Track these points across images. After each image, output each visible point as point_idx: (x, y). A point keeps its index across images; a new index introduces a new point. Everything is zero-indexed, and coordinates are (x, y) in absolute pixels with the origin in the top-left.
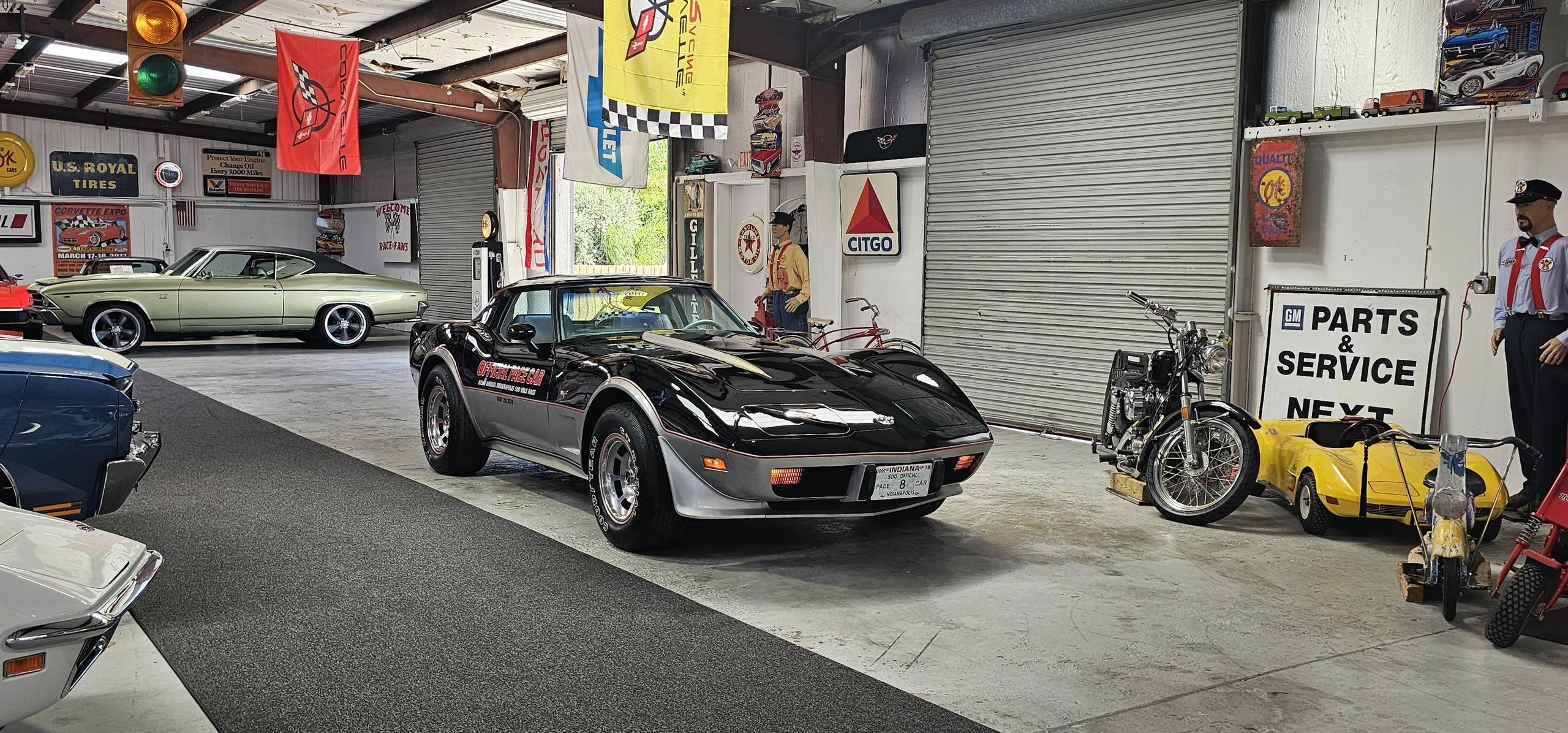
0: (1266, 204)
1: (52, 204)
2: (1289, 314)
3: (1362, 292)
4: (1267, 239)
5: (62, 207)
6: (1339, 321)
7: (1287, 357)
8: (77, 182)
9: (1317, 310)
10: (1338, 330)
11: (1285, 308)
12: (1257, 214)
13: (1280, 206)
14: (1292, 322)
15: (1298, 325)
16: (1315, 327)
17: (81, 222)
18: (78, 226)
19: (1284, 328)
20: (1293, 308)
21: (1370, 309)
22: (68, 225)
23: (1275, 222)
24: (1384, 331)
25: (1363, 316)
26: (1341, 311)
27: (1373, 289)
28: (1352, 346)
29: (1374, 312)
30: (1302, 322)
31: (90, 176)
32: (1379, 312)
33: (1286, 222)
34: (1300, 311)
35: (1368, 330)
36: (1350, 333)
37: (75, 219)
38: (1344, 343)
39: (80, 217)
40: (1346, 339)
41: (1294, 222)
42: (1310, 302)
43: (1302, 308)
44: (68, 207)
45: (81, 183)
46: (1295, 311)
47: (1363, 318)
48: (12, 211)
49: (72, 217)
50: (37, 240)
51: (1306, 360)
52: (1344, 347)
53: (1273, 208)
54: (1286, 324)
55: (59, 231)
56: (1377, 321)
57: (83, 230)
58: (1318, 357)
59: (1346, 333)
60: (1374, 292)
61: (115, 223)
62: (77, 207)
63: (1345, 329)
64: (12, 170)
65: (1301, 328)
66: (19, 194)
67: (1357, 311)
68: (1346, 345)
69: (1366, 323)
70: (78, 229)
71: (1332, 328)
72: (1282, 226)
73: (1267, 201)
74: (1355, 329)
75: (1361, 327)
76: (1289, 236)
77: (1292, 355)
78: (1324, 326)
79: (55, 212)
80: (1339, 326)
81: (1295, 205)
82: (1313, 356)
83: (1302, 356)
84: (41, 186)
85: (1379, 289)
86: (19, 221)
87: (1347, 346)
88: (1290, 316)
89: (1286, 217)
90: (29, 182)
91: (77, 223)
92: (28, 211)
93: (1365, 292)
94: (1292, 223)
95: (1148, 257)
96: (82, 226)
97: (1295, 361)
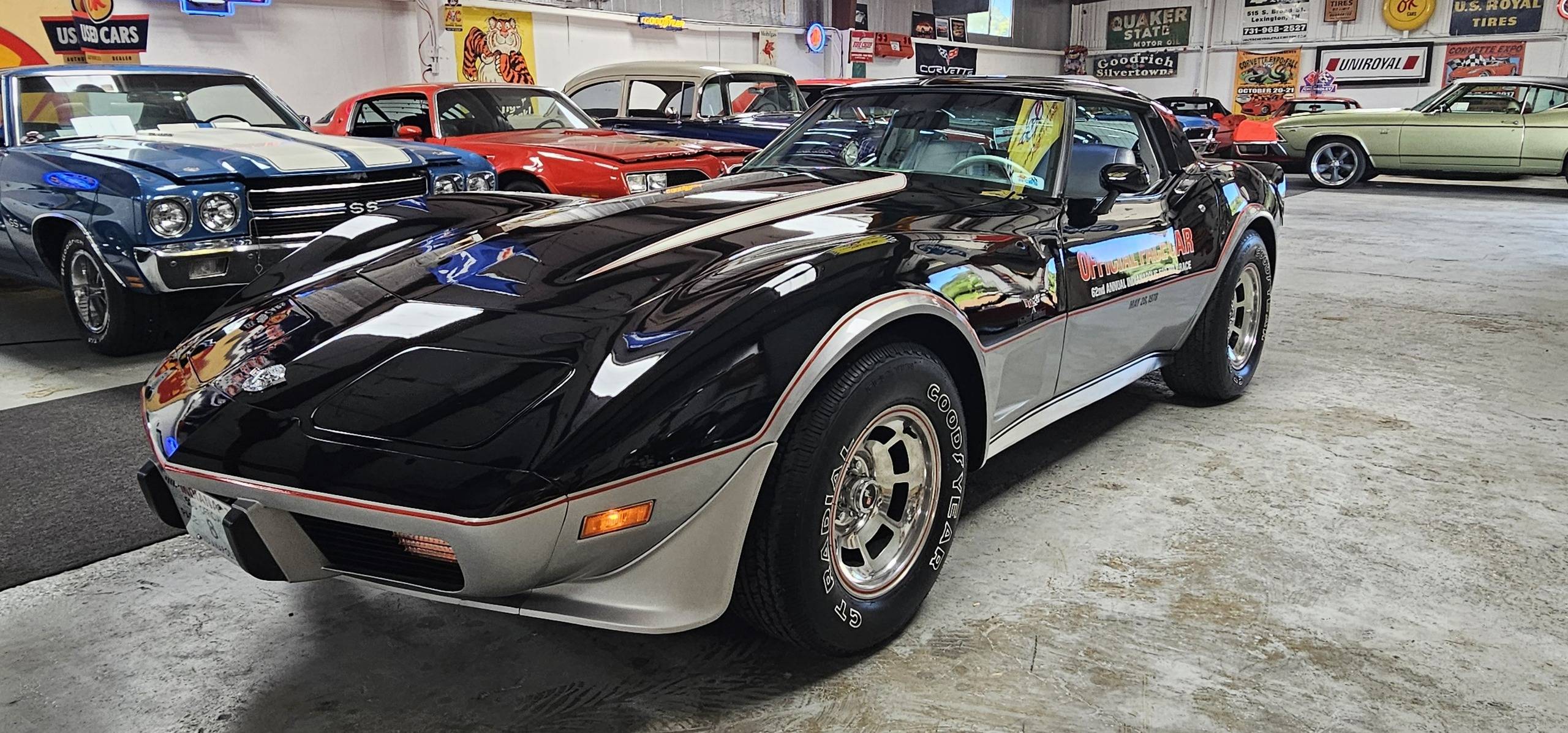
1: (1448, 44)
5: (1456, 47)
8: (1476, 21)
17: (1473, 61)
18: (1469, 65)
22: (1459, 64)
31: (1493, 14)
37: (1467, 58)
39: (1472, 56)
44: (1463, 47)
45: (1480, 22)
48: (1405, 54)
49: (1464, 57)
50: (1426, 81)
55: (1450, 70)
57: (1474, 69)
61: (1508, 60)
62: (1472, 46)
64: (1412, 14)
66: (1419, 37)
70: (1468, 68)
79: (1449, 52)
84: (1440, 29)
86: (1411, 63)
90: (1430, 24)
91: (1468, 62)
92: (1421, 52)
96: (1473, 64)
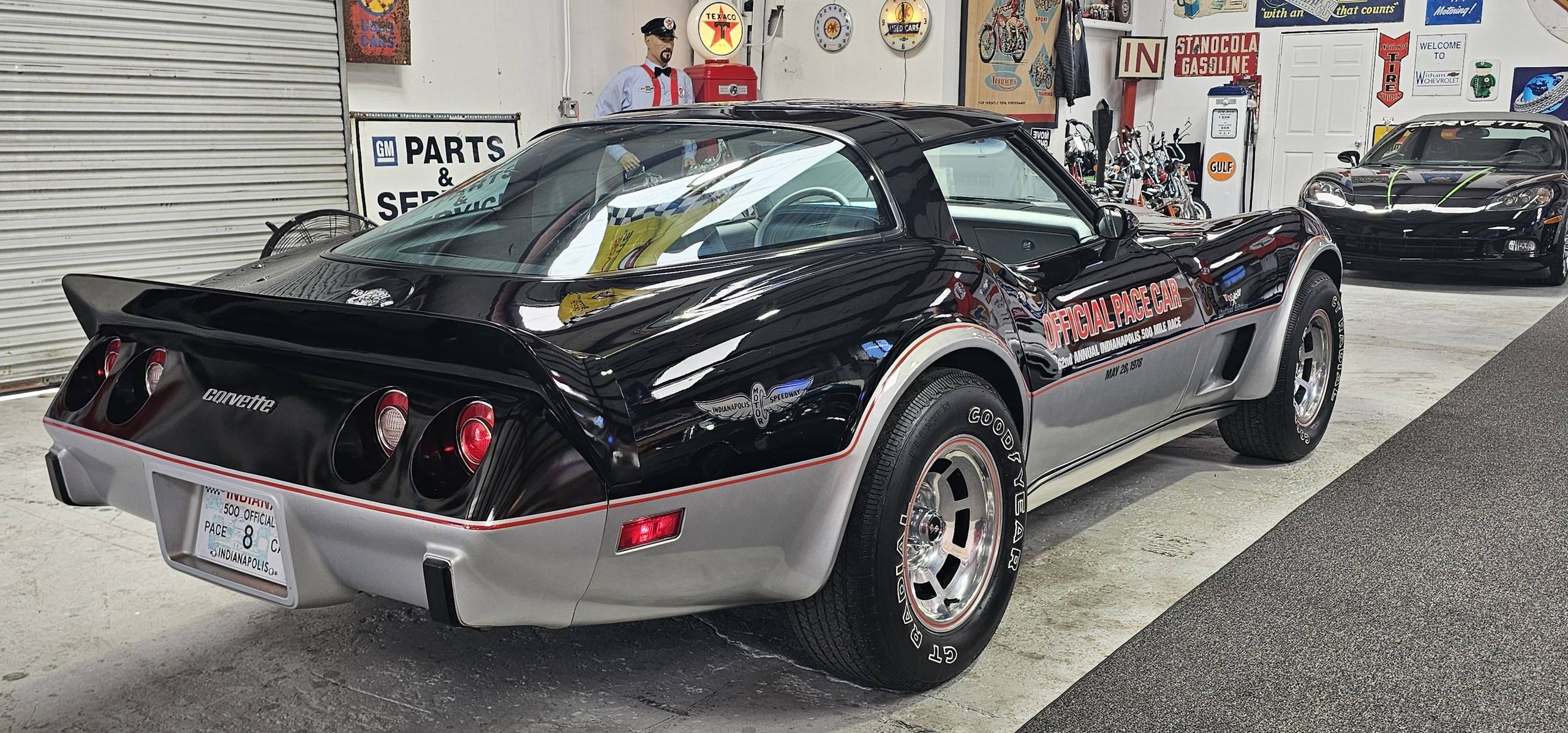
0: (367, 8)
2: (380, 147)
3: (451, 118)
4: (368, 54)
6: (433, 153)
7: (386, 200)
9: (409, 140)
10: (434, 162)
11: (375, 140)
12: (355, 20)
13: (385, 13)
14: (385, 157)
15: (392, 160)
16: (410, 161)
19: (377, 164)
20: (383, 139)
21: (459, 137)
23: (378, 33)
24: (477, 160)
25: (454, 145)
26: (432, 141)
27: (460, 115)
28: (451, 178)
29: (463, 140)
30: (396, 156)
32: (468, 139)
33: (393, 34)
34: (391, 143)
35: (462, 160)
36: (445, 165)
38: (443, 176)
40: (444, 172)
41: (402, 35)
42: (401, 131)
43: (393, 139)
46: (386, 142)
47: (454, 148)
51: (409, 200)
52: (444, 181)
53: (376, 14)
54: (380, 160)
56: (467, 149)
58: (420, 195)
59: (441, 166)
60: (461, 118)
63: (440, 161)
65: (395, 164)
67: (448, 140)
68: (444, 178)
69: (458, 151)
71: (427, 161)
72: (387, 38)
73: (368, 5)
74: (450, 160)
75: (455, 156)
76: (396, 51)
77: (392, 197)
78: (419, 159)
80: (433, 157)
81: (403, 14)
82: (415, 195)
83: (404, 196)
85: (467, 115)
87: (446, 179)
88: (382, 149)
89: (392, 28)
93: (453, 118)
94: (398, 36)
95: (217, 71)
97: (397, 203)
